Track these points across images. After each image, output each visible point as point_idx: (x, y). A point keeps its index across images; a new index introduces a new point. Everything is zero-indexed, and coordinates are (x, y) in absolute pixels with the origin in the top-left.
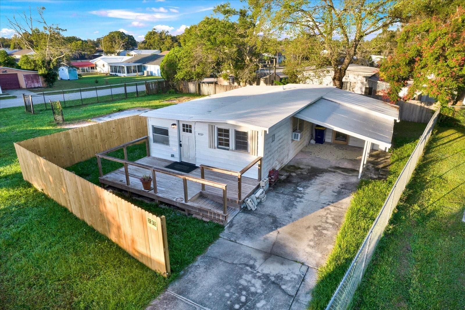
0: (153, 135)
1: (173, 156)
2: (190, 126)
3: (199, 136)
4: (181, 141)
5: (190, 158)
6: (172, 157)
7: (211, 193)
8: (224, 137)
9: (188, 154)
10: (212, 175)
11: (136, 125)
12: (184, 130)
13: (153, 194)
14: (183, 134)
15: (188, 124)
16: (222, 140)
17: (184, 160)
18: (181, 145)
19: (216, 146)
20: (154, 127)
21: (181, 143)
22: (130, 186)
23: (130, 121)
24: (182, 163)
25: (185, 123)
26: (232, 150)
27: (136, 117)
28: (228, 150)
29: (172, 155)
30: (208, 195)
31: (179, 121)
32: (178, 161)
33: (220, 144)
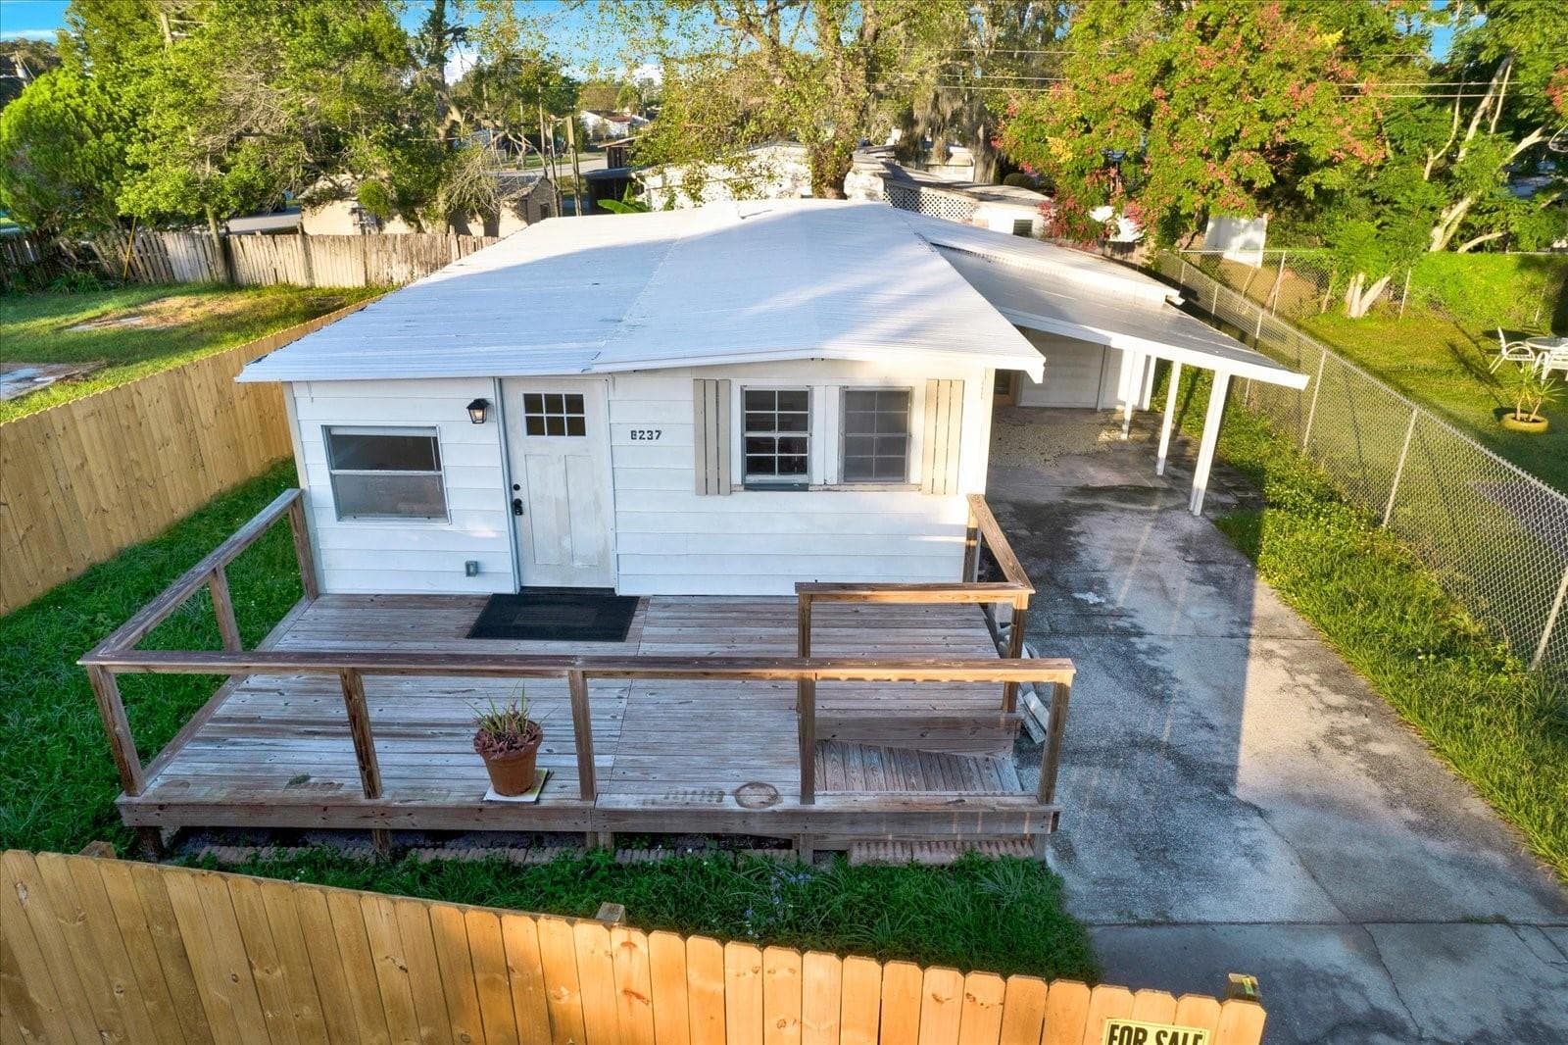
0: (333, 477)
1: (473, 569)
2: (576, 403)
3: (638, 442)
4: (517, 487)
5: (578, 564)
6: (469, 574)
7: (853, 715)
8: (781, 429)
9: (566, 543)
10: (741, 622)
11: (116, 443)
12: (534, 427)
13: (577, 809)
14: (531, 447)
15: (563, 390)
16: (768, 445)
17: (537, 580)
18: (517, 507)
19: (737, 478)
20: (335, 432)
21: (517, 495)
22: (385, 798)
23: (81, 427)
24: (529, 597)
25: (543, 390)
26: (827, 488)
27: (110, 405)
28: (804, 488)
29: (468, 565)
30: (840, 724)
31: (500, 380)
32: (509, 588)
33: (753, 466)
